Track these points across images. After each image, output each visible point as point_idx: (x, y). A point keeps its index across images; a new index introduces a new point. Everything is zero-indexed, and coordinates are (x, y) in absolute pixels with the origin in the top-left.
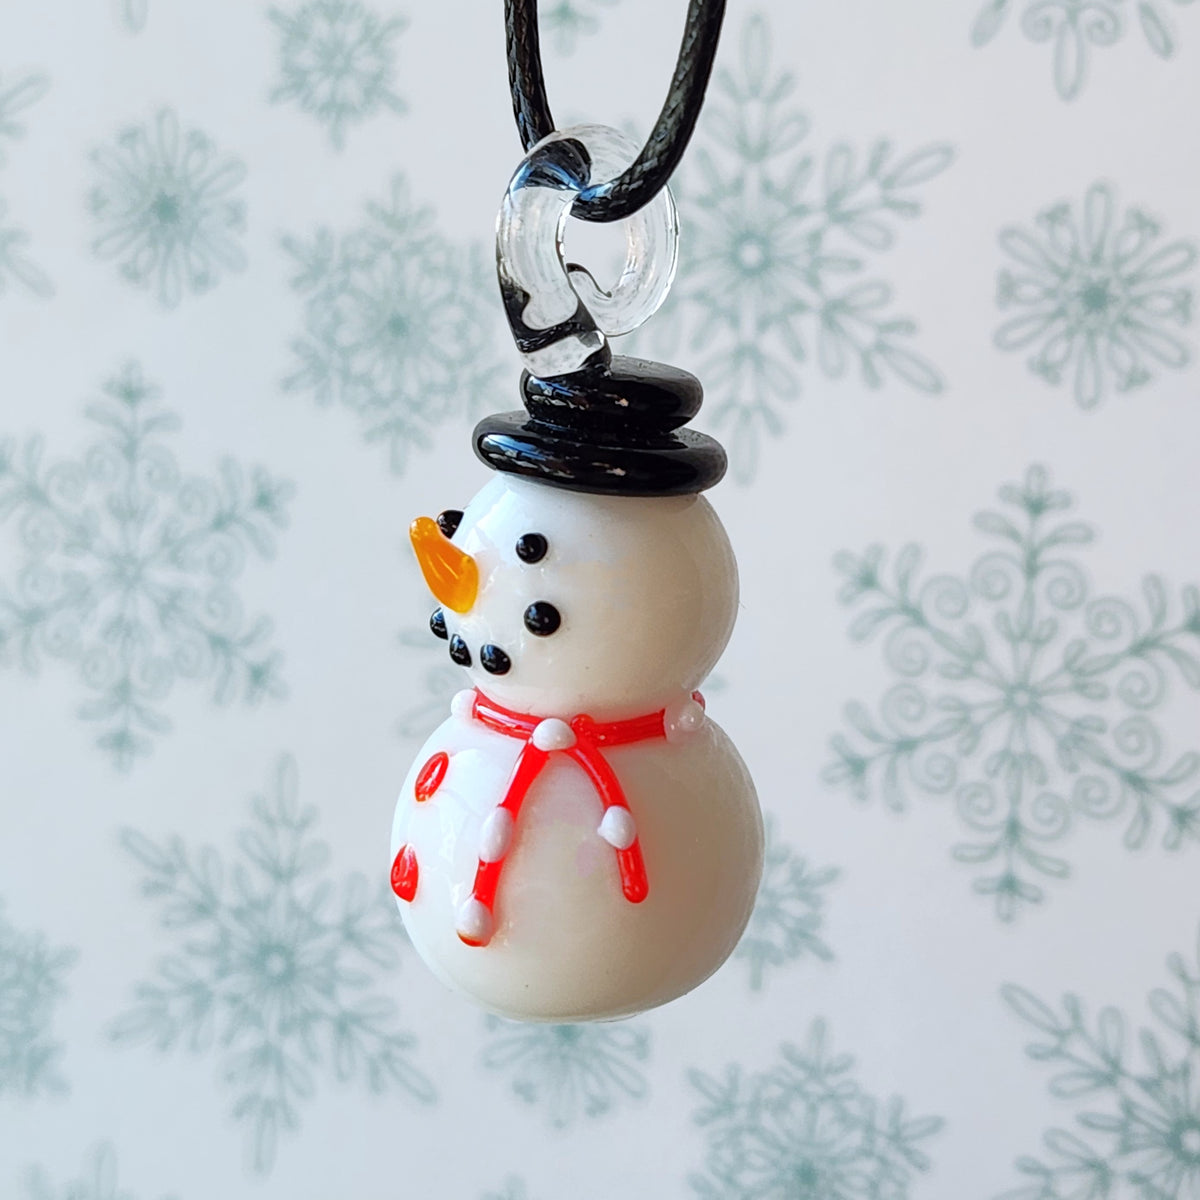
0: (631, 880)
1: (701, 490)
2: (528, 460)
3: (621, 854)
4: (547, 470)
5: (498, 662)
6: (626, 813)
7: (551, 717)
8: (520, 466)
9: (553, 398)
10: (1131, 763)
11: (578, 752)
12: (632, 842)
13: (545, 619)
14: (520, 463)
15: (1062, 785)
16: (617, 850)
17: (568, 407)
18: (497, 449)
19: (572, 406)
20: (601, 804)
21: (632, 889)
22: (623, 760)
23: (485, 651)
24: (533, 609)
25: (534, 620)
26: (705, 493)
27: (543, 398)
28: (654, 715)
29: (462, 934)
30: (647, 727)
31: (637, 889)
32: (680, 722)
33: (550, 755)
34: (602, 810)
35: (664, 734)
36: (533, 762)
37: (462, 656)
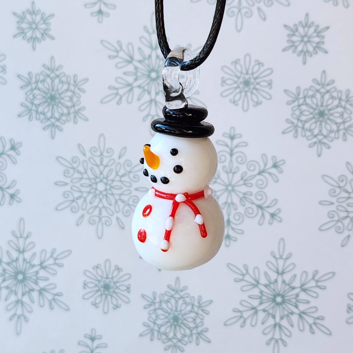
0: (203, 232)
1: (208, 136)
2: (169, 130)
3: (200, 226)
4: (173, 132)
5: (165, 181)
6: (200, 215)
7: (179, 194)
8: (166, 131)
9: (173, 114)
10: (259, 203)
11: (187, 202)
12: (203, 223)
13: (178, 169)
14: (166, 130)
15: (241, 210)
16: (199, 225)
17: (176, 116)
18: (159, 128)
19: (178, 116)
20: (194, 214)
21: (203, 234)
22: (198, 203)
23: (162, 178)
24: (176, 167)
25: (176, 169)
26: (209, 137)
27: (170, 114)
28: (201, 192)
29: (162, 249)
30: (200, 195)
31: (205, 234)
32: (207, 193)
33: (180, 203)
34: (195, 216)
35: (204, 196)
36: (176, 205)
37: (154, 180)
